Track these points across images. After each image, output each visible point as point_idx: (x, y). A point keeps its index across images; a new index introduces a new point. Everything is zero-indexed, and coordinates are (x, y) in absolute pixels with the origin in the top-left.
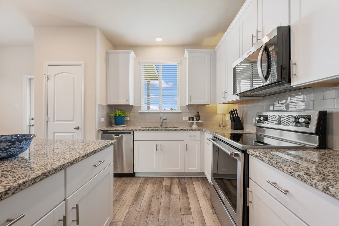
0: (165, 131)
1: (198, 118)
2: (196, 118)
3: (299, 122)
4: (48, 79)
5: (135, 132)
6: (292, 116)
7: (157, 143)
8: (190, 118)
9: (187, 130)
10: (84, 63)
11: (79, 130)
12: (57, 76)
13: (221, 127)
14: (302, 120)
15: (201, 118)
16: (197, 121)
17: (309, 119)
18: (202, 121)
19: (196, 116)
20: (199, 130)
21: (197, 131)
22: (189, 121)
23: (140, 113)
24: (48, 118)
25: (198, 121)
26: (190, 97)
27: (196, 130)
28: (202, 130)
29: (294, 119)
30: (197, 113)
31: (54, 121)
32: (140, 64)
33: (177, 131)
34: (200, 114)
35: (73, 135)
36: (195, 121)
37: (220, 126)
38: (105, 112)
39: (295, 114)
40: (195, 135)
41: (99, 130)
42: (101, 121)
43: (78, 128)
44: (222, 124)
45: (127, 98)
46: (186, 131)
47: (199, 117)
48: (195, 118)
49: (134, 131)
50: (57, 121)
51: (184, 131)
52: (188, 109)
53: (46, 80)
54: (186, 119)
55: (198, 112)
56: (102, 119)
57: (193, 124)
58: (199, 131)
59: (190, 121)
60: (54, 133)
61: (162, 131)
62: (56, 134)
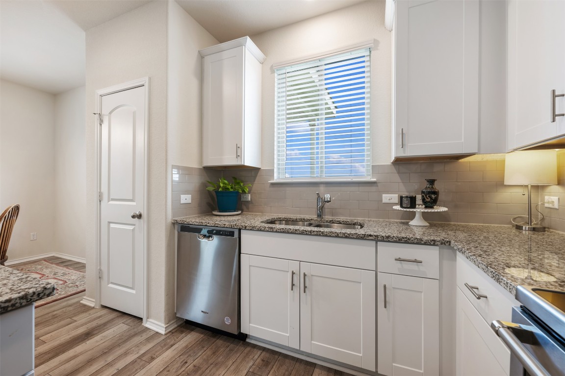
0: (316, 235)
1: (431, 198)
2: (423, 200)
4: (101, 121)
5: (242, 231)
7: (294, 266)
8: (401, 198)
9: (387, 239)
10: (147, 79)
11: (143, 220)
12: (112, 114)
13: (526, 232)
15: (441, 197)
16: (426, 207)
18: (445, 209)
19: (423, 192)
20: (433, 243)
21: (426, 243)
22: (398, 207)
23: (273, 184)
24: (101, 194)
25: (432, 207)
26: (402, 136)
27: (419, 242)
28: (445, 243)
30: (426, 184)
31: (109, 201)
32: (273, 72)
33: (354, 238)
34: (437, 186)
35: (133, 230)
36: (420, 209)
37: (519, 227)
38: (195, 182)
40: (419, 259)
41: (173, 222)
42: (183, 201)
43: (140, 216)
44: (530, 222)
45: (239, 150)
46: (383, 241)
47: (433, 196)
48: (419, 198)
49: (240, 230)
50: (113, 200)
51: (377, 239)
52: (399, 173)
53: (99, 123)
54: (391, 201)
55: (432, 182)
56: (186, 199)
57: (412, 216)
58: (434, 245)
59: (402, 206)
60: (109, 223)
61: (307, 234)
62: (112, 225)
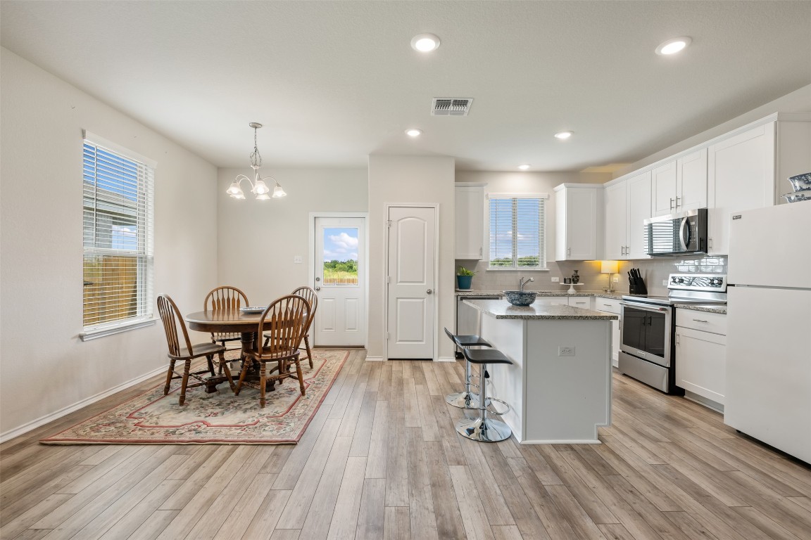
1: (575, 280)
3: (713, 284)
4: (390, 225)
6: (707, 278)
8: (565, 279)
9: (561, 295)
10: (438, 205)
11: (432, 295)
12: (401, 221)
14: (716, 282)
15: (580, 279)
16: (575, 283)
17: (721, 281)
18: (581, 284)
19: (573, 276)
20: (577, 296)
22: (563, 283)
24: (389, 279)
25: (577, 283)
27: (573, 296)
28: (581, 295)
29: (709, 281)
30: (574, 273)
31: (397, 283)
34: (579, 274)
35: (423, 302)
36: (572, 284)
37: (606, 291)
39: (711, 276)
40: (584, 302)
43: (429, 293)
44: (610, 289)
45: (481, 251)
47: (577, 278)
48: (572, 279)
50: (401, 282)
52: (559, 266)
53: (387, 226)
54: (560, 281)
55: (576, 271)
57: (569, 287)
59: (565, 283)
60: (398, 298)
62: (399, 300)
